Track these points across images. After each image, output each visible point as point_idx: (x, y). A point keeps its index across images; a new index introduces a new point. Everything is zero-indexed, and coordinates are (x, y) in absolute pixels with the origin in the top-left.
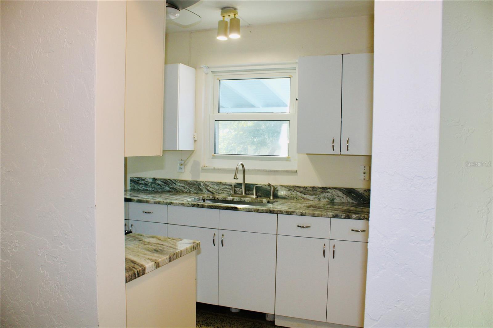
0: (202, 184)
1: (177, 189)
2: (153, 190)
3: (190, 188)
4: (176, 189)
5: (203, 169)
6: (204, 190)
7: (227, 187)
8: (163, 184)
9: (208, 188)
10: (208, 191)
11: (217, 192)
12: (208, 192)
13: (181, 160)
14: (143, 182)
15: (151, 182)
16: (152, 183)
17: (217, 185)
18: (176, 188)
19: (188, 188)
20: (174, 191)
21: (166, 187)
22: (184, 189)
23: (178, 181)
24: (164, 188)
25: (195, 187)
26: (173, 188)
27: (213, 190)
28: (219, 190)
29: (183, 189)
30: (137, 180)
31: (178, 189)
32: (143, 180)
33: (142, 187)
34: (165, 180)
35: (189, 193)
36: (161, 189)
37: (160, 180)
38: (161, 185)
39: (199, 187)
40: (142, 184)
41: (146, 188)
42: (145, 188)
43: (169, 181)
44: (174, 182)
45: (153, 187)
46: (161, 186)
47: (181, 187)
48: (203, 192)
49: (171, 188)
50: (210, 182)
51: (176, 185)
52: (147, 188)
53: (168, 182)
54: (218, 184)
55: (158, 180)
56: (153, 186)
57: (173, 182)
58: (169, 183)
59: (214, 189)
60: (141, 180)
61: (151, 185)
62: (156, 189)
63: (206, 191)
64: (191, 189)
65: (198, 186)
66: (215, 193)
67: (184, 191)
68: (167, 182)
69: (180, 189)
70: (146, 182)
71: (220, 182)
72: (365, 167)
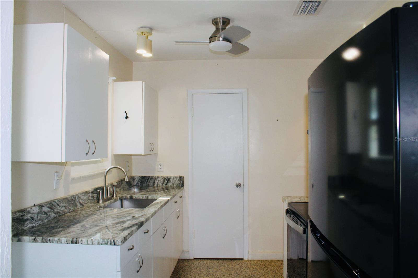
0: (77, 197)
1: (60, 212)
2: (40, 224)
3: (70, 206)
4: (59, 212)
5: (73, 179)
6: (78, 204)
7: (90, 195)
8: (49, 210)
9: (80, 201)
10: (81, 204)
12: (81, 205)
13: (57, 172)
14: (29, 216)
15: (37, 212)
16: (38, 213)
17: (85, 195)
19: (68, 206)
20: (58, 216)
21: (51, 213)
22: (66, 209)
25: (72, 203)
26: (58, 212)
27: (83, 202)
28: (86, 201)
30: (22, 216)
31: (62, 211)
34: (50, 203)
35: (69, 212)
37: (46, 206)
38: (47, 212)
40: (28, 219)
41: (32, 224)
42: (31, 225)
43: (53, 203)
45: (40, 220)
46: (47, 214)
48: (77, 207)
51: (59, 206)
55: (44, 207)
56: (39, 218)
59: (83, 200)
61: (37, 217)
63: (79, 205)
64: (70, 208)
65: (75, 201)
66: (84, 204)
67: (66, 212)
69: (63, 211)
70: (32, 213)
71: (87, 191)
72: (128, 162)
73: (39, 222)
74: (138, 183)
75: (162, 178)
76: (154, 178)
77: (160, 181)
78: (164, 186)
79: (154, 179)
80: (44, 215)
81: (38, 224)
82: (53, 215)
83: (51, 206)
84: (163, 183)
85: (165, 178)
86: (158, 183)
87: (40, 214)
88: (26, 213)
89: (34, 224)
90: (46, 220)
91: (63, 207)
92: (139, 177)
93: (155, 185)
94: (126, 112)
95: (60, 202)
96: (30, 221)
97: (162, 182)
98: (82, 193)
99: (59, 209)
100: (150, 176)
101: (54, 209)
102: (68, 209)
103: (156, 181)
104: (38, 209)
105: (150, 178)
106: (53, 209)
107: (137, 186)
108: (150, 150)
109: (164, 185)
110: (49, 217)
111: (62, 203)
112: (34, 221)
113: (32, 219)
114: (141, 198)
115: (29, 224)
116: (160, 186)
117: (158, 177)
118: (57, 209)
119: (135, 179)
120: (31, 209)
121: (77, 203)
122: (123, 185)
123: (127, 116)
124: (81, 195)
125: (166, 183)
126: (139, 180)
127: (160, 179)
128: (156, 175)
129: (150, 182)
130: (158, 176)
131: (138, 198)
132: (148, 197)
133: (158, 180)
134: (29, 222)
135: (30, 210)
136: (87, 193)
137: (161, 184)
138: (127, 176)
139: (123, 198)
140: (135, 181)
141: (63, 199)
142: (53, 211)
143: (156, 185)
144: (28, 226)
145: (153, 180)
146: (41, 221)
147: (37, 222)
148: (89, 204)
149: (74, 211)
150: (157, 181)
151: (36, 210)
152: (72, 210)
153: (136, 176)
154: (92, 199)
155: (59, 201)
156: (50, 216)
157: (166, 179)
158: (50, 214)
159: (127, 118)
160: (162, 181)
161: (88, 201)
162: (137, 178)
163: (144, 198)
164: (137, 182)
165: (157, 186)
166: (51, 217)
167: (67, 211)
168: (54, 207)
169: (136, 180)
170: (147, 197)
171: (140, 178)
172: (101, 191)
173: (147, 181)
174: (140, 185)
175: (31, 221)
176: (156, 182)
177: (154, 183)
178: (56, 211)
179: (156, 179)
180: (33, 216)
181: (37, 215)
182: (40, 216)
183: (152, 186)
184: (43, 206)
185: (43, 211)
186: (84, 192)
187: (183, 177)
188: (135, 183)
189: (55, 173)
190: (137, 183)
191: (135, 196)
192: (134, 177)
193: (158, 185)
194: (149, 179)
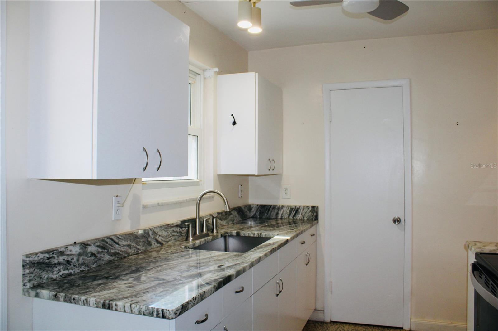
0: (150, 233)
1: (121, 253)
2: (83, 271)
3: (138, 245)
4: (119, 254)
5: (145, 207)
6: (154, 243)
7: (175, 229)
8: (100, 250)
9: (157, 237)
10: (158, 242)
11: (166, 240)
12: (157, 244)
13: (117, 196)
14: (61, 259)
15: (78, 253)
16: (80, 255)
17: (166, 230)
18: (119, 252)
19: (135, 245)
20: (116, 259)
21: (104, 255)
22: (130, 248)
23: (122, 238)
24: (101, 258)
25: (143, 241)
26: (116, 254)
27: (162, 239)
28: (167, 237)
29: (129, 251)
30: (48, 259)
31: (123, 251)
32: (62, 253)
33: (60, 270)
34: (103, 240)
35: (137, 254)
36: (96, 262)
37: (94, 244)
38: (96, 253)
39: (148, 240)
40: (59, 264)
41: (69, 270)
42: (66, 272)
43: (108, 240)
44: (117, 241)
45: (82, 264)
46: (96, 256)
47: (126, 247)
48: (152, 246)
49: (112, 253)
50: (158, 227)
51: (119, 245)
52: (71, 271)
53: (107, 243)
54: (166, 228)
55: (90, 245)
56: (81, 261)
57: (115, 242)
58: (110, 245)
59: (163, 237)
60: (55, 256)
61: (78, 260)
62: (88, 266)
63: (155, 244)
64: (138, 247)
65: (147, 238)
66: (164, 243)
67: (131, 254)
68: (105, 243)
69: (125, 252)
70: (68, 255)
71: (168, 224)
72: (241, 186)
73: (81, 267)
74: (257, 214)
75: (289, 208)
76: (277, 207)
77: (285, 212)
78: (291, 219)
79: (277, 209)
80: (90, 257)
81: (78, 270)
82: (107, 257)
83: (103, 244)
84: (289, 215)
85: (292, 208)
86: (282, 214)
87: (84, 255)
88: (56, 254)
89: (72, 270)
90: (94, 264)
91: (125, 246)
92: (258, 205)
93: (278, 217)
94: (232, 115)
95: (120, 238)
96: (64, 266)
97: (288, 213)
98: (161, 227)
99: (119, 249)
100: (271, 205)
101: (110, 250)
102: (134, 249)
103: (279, 211)
104: (80, 249)
105: (272, 207)
106: (107, 249)
107: (254, 218)
108: (269, 168)
109: (291, 217)
110: (101, 261)
111: (123, 241)
112: (72, 266)
113: (68, 264)
114: (252, 235)
115: (62, 270)
116: (285, 219)
117: (283, 206)
118: (115, 250)
119: (252, 208)
120: (67, 249)
121: (152, 241)
122: (232, 216)
123: (235, 121)
124: (158, 229)
125: (293, 215)
126: (258, 209)
127: (285, 209)
128: (280, 203)
129: (272, 212)
130: (283, 204)
131: (247, 235)
132: (261, 234)
133: (282, 210)
134: (62, 267)
135: (64, 250)
136: (168, 226)
137: (287, 216)
138: (228, 204)
139: (227, 234)
140: (252, 211)
141: (126, 235)
142: (108, 251)
143: (280, 217)
144: (60, 274)
145: (276, 211)
146: (86, 266)
147: (76, 267)
148: (172, 241)
149: (145, 252)
150: (282, 212)
151: (76, 250)
152: (142, 251)
153: (253, 204)
154: (178, 236)
155: (118, 238)
156: (101, 259)
157: (293, 210)
158: (102, 256)
159: (234, 123)
160: (288, 211)
161: (172, 237)
162: (255, 208)
163: (256, 236)
164: (254, 212)
165: (281, 219)
166: (103, 260)
167: (133, 252)
168: (109, 246)
169: (254, 210)
170: (259, 234)
171: (259, 207)
172: (190, 225)
173: (268, 212)
174: (259, 217)
175: (67, 265)
176: (280, 213)
177: (277, 214)
178: (112, 251)
179: (280, 210)
180: (70, 259)
181: (77, 258)
182: (83, 259)
183: (274, 219)
184: (88, 245)
185: (88, 252)
186: (164, 226)
187: (318, 207)
188: (252, 214)
189: (114, 198)
190: (255, 214)
191: (243, 233)
192: (251, 205)
193: (283, 218)
194: (271, 209)
